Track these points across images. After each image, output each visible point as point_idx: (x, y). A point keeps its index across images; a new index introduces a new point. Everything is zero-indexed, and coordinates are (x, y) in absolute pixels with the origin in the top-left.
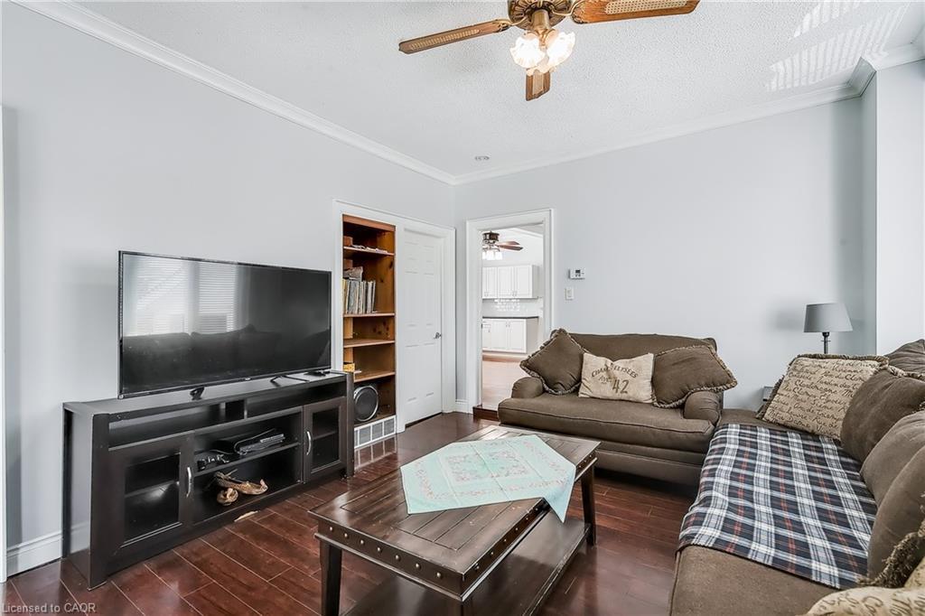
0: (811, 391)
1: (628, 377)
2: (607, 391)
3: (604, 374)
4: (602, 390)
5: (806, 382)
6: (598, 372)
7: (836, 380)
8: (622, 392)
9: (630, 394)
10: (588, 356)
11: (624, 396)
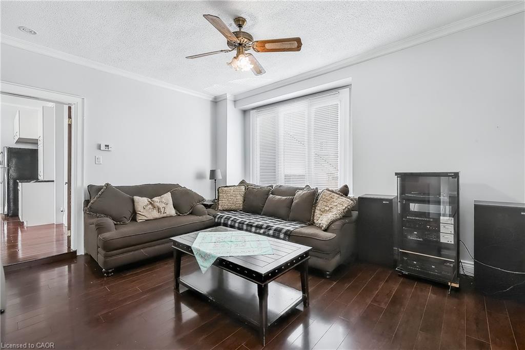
0: (231, 197)
1: (164, 205)
2: (155, 214)
3: (150, 206)
4: (153, 215)
5: (229, 195)
6: (146, 206)
7: (237, 193)
8: (164, 213)
9: (168, 213)
10: (136, 198)
11: (165, 215)
